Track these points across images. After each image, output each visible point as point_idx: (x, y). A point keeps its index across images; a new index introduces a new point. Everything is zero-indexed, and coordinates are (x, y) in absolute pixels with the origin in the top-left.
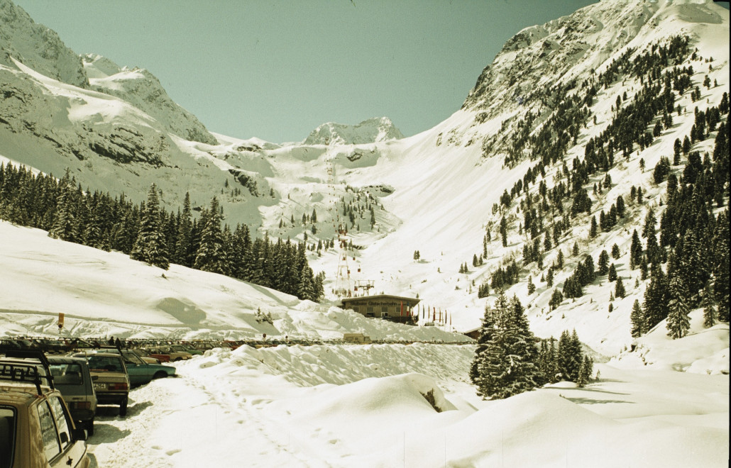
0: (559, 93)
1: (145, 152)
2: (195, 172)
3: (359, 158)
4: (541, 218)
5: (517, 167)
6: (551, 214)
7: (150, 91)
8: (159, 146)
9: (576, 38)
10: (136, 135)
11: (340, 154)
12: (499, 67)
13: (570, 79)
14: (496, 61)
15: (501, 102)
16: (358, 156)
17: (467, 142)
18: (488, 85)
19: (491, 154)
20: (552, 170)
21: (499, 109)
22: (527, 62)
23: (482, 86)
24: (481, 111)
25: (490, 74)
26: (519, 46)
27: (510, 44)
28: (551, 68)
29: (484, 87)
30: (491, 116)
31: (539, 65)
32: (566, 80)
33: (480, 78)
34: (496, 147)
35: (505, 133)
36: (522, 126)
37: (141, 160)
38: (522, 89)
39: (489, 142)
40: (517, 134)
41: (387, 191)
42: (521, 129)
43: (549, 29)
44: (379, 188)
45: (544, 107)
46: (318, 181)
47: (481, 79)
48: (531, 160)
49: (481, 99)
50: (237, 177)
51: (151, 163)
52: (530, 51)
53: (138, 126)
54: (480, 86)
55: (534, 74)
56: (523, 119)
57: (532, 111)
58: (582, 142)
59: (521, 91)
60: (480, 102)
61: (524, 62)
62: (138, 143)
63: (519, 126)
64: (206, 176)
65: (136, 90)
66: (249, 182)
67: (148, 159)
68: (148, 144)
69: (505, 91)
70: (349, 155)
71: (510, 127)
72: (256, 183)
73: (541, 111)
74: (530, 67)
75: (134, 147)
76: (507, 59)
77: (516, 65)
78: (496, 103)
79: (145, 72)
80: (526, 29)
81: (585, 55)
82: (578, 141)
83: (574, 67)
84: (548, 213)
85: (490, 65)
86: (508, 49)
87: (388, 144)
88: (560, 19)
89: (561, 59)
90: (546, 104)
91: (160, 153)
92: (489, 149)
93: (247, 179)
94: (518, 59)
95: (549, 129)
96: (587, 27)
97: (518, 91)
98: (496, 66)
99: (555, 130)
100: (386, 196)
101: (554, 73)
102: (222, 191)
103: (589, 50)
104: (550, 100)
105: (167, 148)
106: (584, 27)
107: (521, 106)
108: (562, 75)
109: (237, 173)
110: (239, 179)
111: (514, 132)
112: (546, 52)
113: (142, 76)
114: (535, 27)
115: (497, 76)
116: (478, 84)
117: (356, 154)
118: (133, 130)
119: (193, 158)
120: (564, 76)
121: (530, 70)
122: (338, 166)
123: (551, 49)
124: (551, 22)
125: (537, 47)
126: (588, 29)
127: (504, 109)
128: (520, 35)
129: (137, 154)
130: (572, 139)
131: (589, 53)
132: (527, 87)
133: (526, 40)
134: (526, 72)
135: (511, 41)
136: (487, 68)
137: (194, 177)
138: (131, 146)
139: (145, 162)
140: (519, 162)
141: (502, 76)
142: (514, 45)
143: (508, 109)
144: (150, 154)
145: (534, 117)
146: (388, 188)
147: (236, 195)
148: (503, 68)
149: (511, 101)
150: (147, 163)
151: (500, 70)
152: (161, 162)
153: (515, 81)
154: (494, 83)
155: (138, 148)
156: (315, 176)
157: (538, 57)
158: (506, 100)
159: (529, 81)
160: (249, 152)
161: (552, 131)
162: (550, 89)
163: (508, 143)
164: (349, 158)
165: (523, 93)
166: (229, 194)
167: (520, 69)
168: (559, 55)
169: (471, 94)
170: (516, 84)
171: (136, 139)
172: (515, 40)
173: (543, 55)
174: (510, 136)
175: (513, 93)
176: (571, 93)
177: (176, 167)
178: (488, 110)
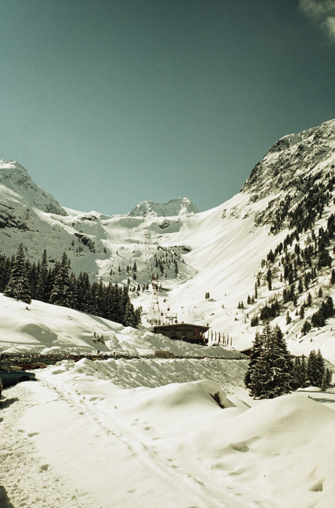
0: (309, 181)
1: (15, 220)
2: (51, 235)
3: (167, 226)
4: (296, 270)
5: (280, 233)
6: (303, 268)
7: (19, 177)
8: (25, 216)
9: (321, 143)
10: (9, 208)
11: (153, 224)
12: (267, 163)
13: (317, 172)
14: (265, 158)
15: (268, 188)
16: (166, 225)
17: (244, 216)
18: (259, 175)
19: (261, 224)
20: (304, 236)
21: (266, 192)
22: (287, 160)
23: (254, 177)
24: (254, 194)
25: (260, 167)
26: (281, 148)
27: (275, 147)
28: (304, 164)
29: (256, 177)
30: (261, 197)
31: (295, 162)
32: (314, 172)
33: (253, 171)
34: (265, 220)
35: (271, 210)
36: (283, 205)
37: (13, 226)
38: (283, 178)
39: (260, 216)
40: (279, 210)
41: (187, 250)
42: (282, 207)
43: (303, 136)
44: (181, 248)
45: (298, 191)
46: (138, 242)
47: (254, 171)
48: (289, 229)
49: (254, 186)
50: (80, 239)
51: (19, 228)
52: (289, 152)
53: (11, 202)
54: (254, 176)
55: (292, 168)
56: (284, 200)
57: (290, 194)
58: (326, 217)
59: (282, 180)
60: (253, 188)
61: (285, 160)
62: (10, 214)
63: (281, 205)
64: (59, 238)
65: (10, 177)
66: (89, 242)
67: (17, 225)
68: (17, 214)
69: (271, 180)
70: (160, 224)
71: (274, 205)
72: (94, 243)
73: (296, 194)
74: (289, 163)
75: (7, 217)
76: (272, 158)
77: (279, 162)
78: (265, 189)
79: (16, 164)
80: (287, 136)
81: (328, 155)
82: (323, 216)
83: (320, 163)
84: (301, 266)
85: (261, 162)
86: (274, 150)
87: (188, 216)
88: (310, 129)
89: (311, 158)
90: (300, 190)
91: (25, 221)
92: (259, 221)
93: (87, 240)
94: (280, 158)
95: (302, 207)
96: (329, 136)
97: (280, 180)
98: (265, 162)
99: (306, 208)
100: (186, 253)
101: (306, 168)
102: (70, 249)
103: (331, 152)
104: (303, 186)
105: (31, 217)
106: (327, 135)
107: (282, 191)
108: (311, 169)
109: (81, 236)
110: (82, 240)
111: (277, 209)
112: (300, 152)
113: (14, 167)
114: (293, 135)
115: (265, 169)
116: (252, 175)
117: (165, 223)
118: (6, 205)
119: (50, 225)
120: (313, 170)
121: (289, 165)
122: (152, 232)
123: (304, 151)
124: (304, 131)
125: (294, 149)
126: (330, 137)
127: (270, 193)
128: (282, 140)
129: (9, 221)
130: (318, 214)
131: (331, 154)
132: (287, 177)
133: (286, 144)
134: (286, 167)
135: (276, 145)
136: (259, 164)
137: (50, 238)
138: (5, 216)
139: (16, 227)
140: (281, 230)
141: (269, 169)
142: (278, 148)
143: (273, 193)
144: (19, 222)
145: (292, 199)
146: (187, 248)
147: (80, 251)
148: (270, 163)
149: (275, 187)
150: (17, 228)
151: (267, 165)
152: (26, 227)
153: (279, 173)
154: (264, 174)
155: (11, 217)
156: (136, 239)
157: (294, 156)
158: (271, 186)
159: (288, 173)
160: (89, 221)
161: (304, 208)
162: (303, 179)
163: (273, 217)
164: (160, 226)
165: (284, 181)
166: (75, 251)
167: (282, 164)
168: (309, 155)
169: (247, 182)
170: (279, 175)
171: (9, 211)
172: (278, 144)
173: (298, 155)
174: (274, 212)
175: (277, 181)
176: (318, 182)
177: (38, 231)
178: (259, 193)
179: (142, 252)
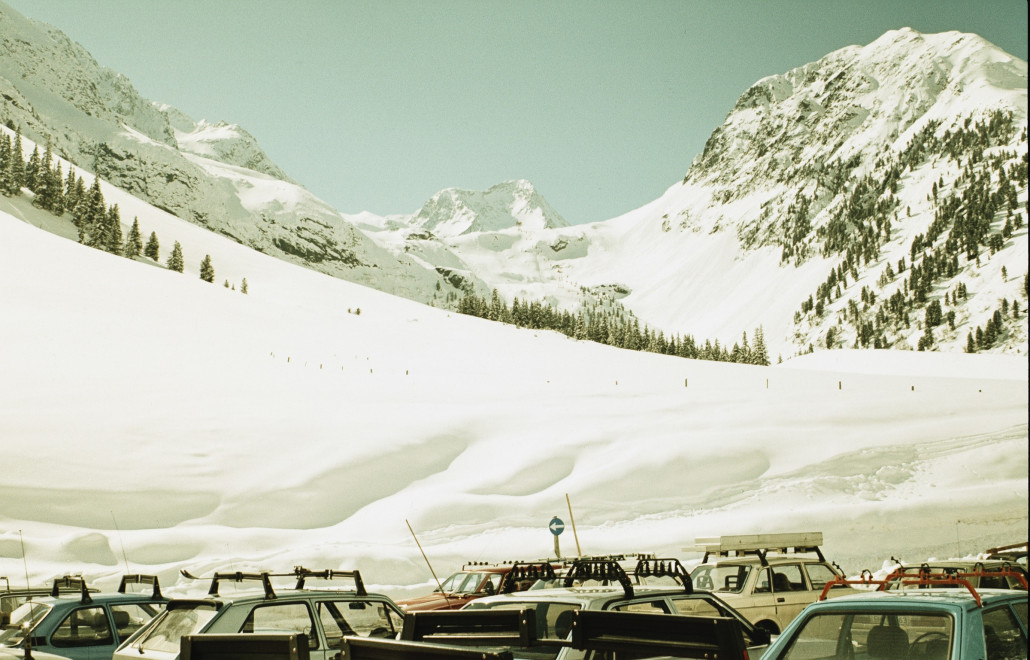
0: (840, 171)
1: (338, 248)
2: (398, 272)
3: (564, 247)
4: (880, 332)
5: (804, 265)
6: (893, 327)
7: (248, 155)
8: (351, 241)
9: (845, 98)
10: (326, 227)
11: (540, 243)
12: (734, 129)
13: (851, 154)
14: (728, 122)
15: (750, 177)
16: (563, 245)
17: (712, 229)
18: (722, 153)
19: (756, 245)
20: (870, 274)
21: (748, 186)
22: (779, 127)
23: (712, 153)
24: (719, 187)
25: (723, 138)
26: (757, 102)
27: (746, 100)
28: (817, 136)
29: (716, 155)
30: (738, 195)
31: (797, 131)
32: (846, 154)
33: (708, 144)
34: (761, 236)
35: (771, 219)
36: (794, 212)
37: (334, 258)
38: (778, 161)
39: (747, 229)
40: (788, 221)
41: (623, 292)
42: (793, 216)
43: (793, 79)
44: (613, 288)
45: (821, 188)
47: (710, 144)
48: (824, 256)
49: (714, 171)
50: (447, 278)
51: (345, 261)
52: (779, 112)
53: (324, 215)
54: (711, 153)
55: (792, 142)
56: (794, 202)
57: (804, 192)
58: (897, 238)
59: (777, 164)
60: (712, 176)
61: (775, 126)
62: (329, 237)
63: (789, 212)
64: (411, 276)
65: (232, 154)
66: (463, 283)
67: (342, 256)
68: (340, 238)
69: (752, 164)
70: (553, 244)
71: (775, 211)
72: (472, 284)
73: (818, 193)
74: (785, 133)
75: (325, 242)
76: (747, 120)
77: (763, 129)
78: (743, 179)
79: (238, 129)
80: (764, 79)
81: (866, 123)
82: (892, 236)
83: (852, 137)
84: (889, 325)
85: (721, 127)
86: (743, 106)
87: (595, 227)
88: (805, 67)
89: (830, 126)
90: (823, 185)
91: (354, 249)
92: (750, 240)
93: (460, 280)
94: (765, 122)
95: (842, 219)
96: (858, 85)
97: (774, 164)
98: (729, 128)
99: (850, 220)
100: (622, 297)
101: (824, 143)
102: (435, 296)
103: (870, 117)
104: (828, 179)
105: (360, 242)
106: (855, 84)
107: (781, 184)
108: (837, 147)
109: (447, 273)
110: (450, 279)
111: (783, 219)
112: (805, 114)
113: (236, 135)
114: (775, 77)
115: (733, 140)
116: (706, 151)
117: (561, 242)
118: (321, 222)
119: (392, 253)
120: (840, 149)
121: (785, 138)
122: (540, 258)
123: (810, 110)
124: (795, 70)
125: (790, 107)
126: (861, 87)
127: (756, 187)
128: (757, 88)
129: (329, 251)
130: (883, 233)
131: (870, 121)
132: (785, 159)
133: (765, 94)
134: (781, 140)
135: (747, 96)
136: (718, 131)
137: (398, 278)
138: (322, 241)
139: (339, 260)
140: (807, 259)
141: (739, 140)
142: (750, 101)
143: (762, 187)
144: (344, 251)
145: (810, 201)
146: (623, 288)
147: (452, 300)
148: (739, 130)
149: (764, 177)
150: (341, 262)
151: (736, 133)
152: (356, 260)
153: (766, 151)
154: (731, 150)
155: (330, 243)
157: (794, 121)
158: (757, 175)
159: (785, 153)
161: (847, 221)
162: (826, 165)
163: (777, 233)
164: (553, 248)
165: (781, 167)
166: (444, 299)
167: (769, 134)
168: (826, 121)
169: (695, 163)
170: (768, 155)
171: (326, 232)
172: (751, 94)
173: (801, 118)
174: (779, 224)
175: (766, 166)
176: (858, 173)
177: (375, 266)
178: (732, 187)
179: (557, 298)
